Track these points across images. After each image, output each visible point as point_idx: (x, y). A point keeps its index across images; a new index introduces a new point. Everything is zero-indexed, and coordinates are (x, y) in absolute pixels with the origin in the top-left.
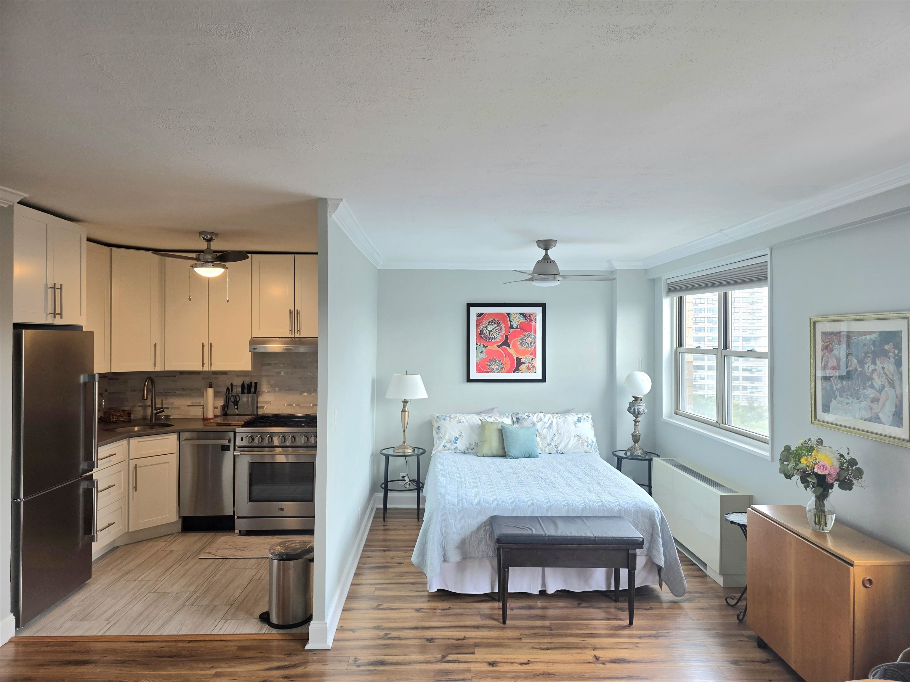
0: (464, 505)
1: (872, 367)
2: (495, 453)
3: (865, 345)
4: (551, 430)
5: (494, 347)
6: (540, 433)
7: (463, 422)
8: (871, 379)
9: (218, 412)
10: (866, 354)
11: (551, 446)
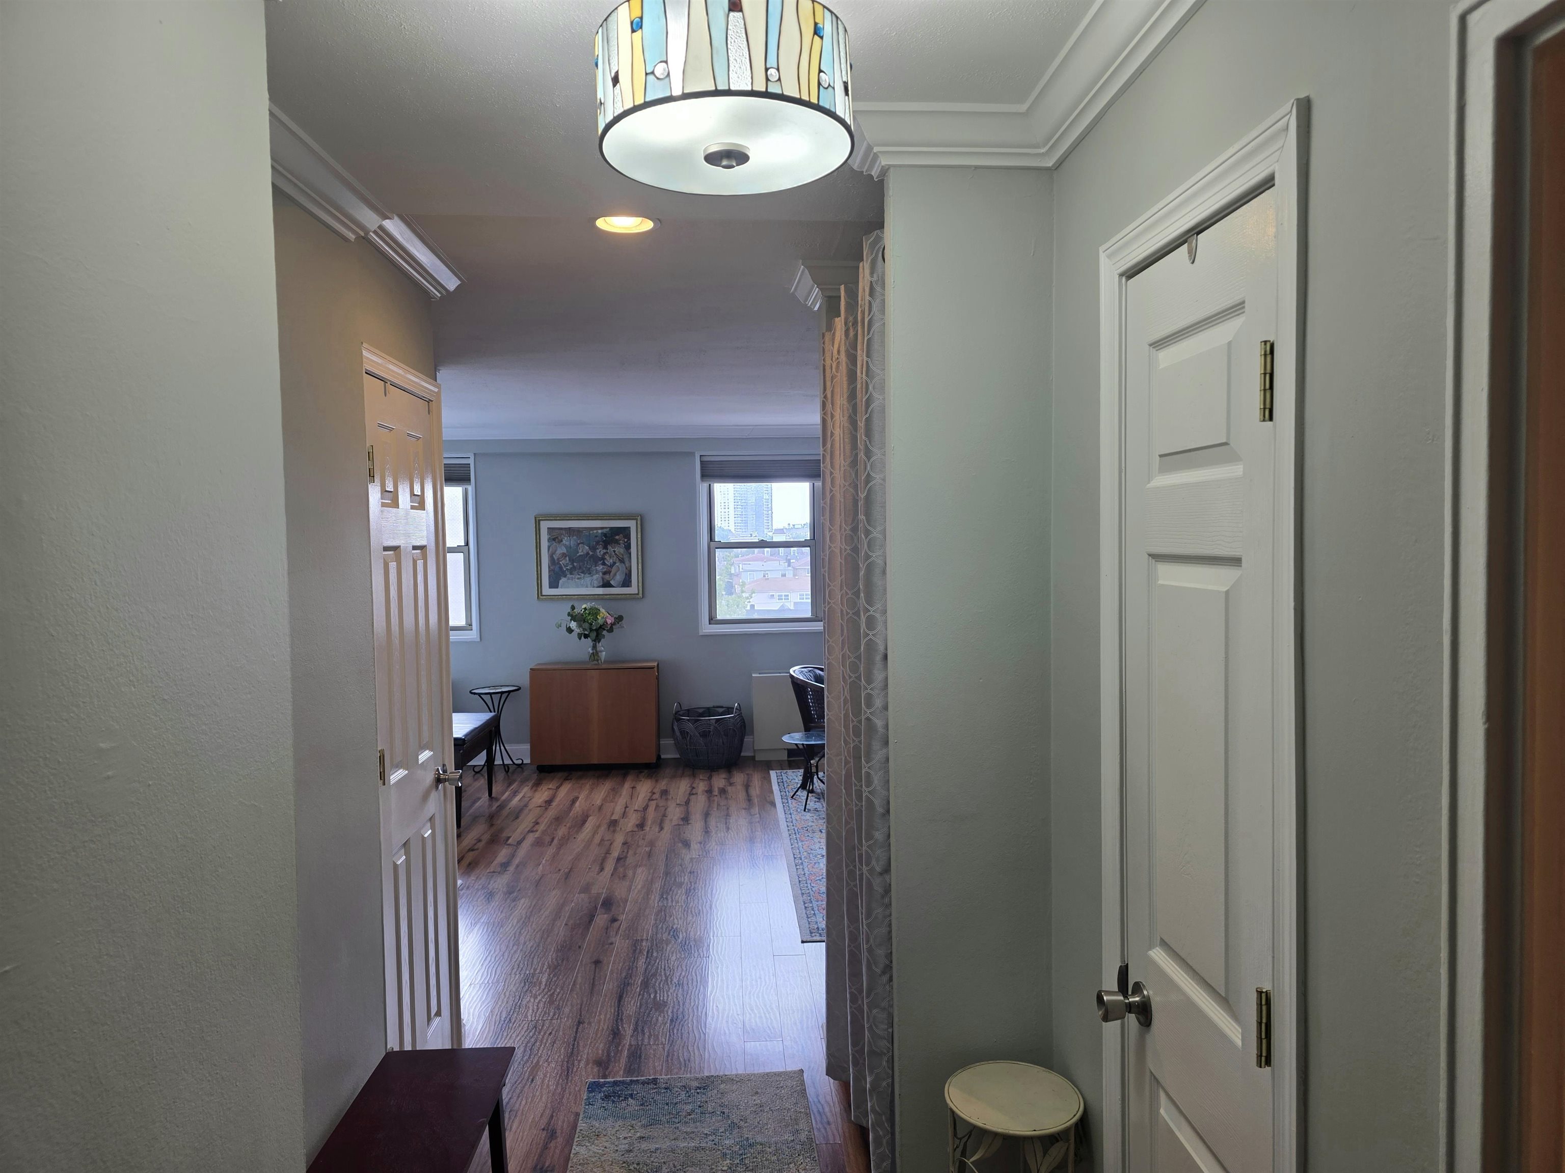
1: (605, 551)
3: (596, 536)
8: (603, 559)
10: (598, 543)
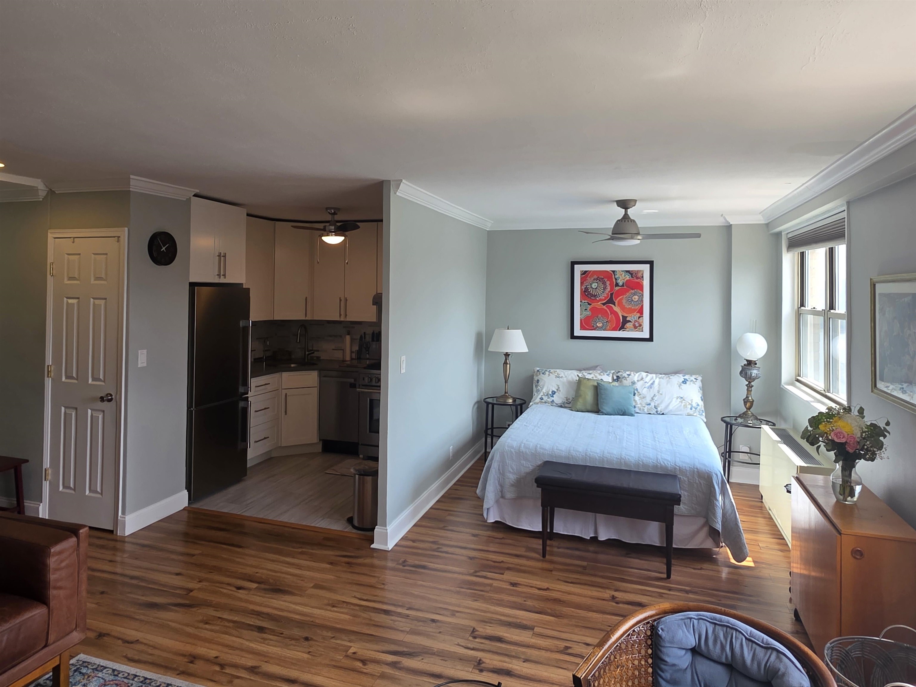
0: (521, 448)
2: (589, 408)
4: (651, 390)
5: (599, 305)
6: (639, 392)
7: (562, 377)
9: (354, 356)
11: (650, 406)
